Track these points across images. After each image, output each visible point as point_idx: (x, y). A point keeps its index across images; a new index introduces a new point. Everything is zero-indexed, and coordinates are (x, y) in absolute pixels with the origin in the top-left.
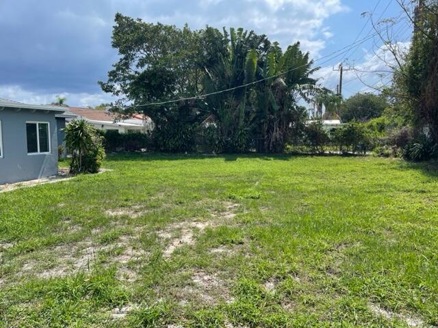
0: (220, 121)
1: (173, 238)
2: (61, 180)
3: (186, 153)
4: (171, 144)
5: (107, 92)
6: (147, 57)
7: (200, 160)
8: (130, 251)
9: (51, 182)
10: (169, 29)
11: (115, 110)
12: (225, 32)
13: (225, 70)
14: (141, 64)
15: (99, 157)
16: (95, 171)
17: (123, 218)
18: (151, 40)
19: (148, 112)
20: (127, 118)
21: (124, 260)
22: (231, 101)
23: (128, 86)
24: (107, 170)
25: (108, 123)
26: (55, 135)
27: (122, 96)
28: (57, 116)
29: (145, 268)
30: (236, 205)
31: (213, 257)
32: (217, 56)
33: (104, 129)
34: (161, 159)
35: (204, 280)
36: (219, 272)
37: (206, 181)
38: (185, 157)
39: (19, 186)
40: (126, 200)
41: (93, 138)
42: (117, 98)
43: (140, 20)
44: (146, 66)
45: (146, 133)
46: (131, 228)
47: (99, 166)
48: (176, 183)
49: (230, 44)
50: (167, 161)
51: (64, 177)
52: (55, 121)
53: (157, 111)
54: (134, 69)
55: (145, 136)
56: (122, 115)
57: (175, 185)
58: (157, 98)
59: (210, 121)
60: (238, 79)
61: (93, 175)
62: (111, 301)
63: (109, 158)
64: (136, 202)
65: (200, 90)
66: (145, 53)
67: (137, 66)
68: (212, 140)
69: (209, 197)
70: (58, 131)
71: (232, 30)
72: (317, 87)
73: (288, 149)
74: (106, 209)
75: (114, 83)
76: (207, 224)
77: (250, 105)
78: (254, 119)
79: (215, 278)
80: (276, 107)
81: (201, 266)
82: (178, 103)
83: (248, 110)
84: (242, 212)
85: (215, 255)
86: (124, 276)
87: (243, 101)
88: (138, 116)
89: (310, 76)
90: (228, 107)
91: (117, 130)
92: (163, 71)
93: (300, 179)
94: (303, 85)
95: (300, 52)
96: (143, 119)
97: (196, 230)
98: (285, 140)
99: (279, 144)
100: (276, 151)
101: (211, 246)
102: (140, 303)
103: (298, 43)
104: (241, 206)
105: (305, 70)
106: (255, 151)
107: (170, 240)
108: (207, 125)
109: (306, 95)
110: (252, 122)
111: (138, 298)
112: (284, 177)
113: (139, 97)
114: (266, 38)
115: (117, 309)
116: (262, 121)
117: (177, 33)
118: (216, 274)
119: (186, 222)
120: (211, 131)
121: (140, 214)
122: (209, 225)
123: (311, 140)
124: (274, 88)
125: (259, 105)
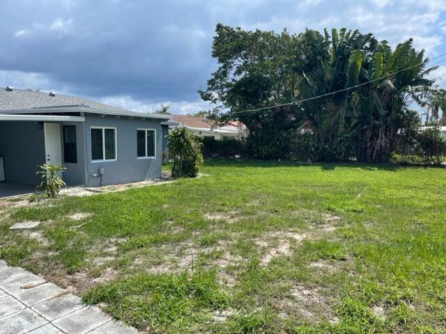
0: (318, 128)
1: (270, 247)
2: (164, 183)
3: (280, 160)
4: (265, 150)
5: (206, 100)
8: (228, 256)
9: (156, 184)
10: (267, 35)
11: (212, 117)
12: (326, 33)
13: (325, 75)
14: (239, 72)
16: (193, 175)
17: (221, 222)
18: (249, 48)
19: (243, 119)
20: (223, 125)
21: (223, 264)
22: (330, 106)
23: (225, 94)
24: (204, 175)
25: (206, 130)
27: (220, 103)
28: (162, 123)
29: (243, 275)
30: (336, 218)
31: (313, 271)
32: (316, 60)
33: (203, 135)
34: (255, 166)
35: (303, 295)
36: (319, 288)
37: (300, 190)
38: (279, 165)
39: (130, 186)
40: (223, 205)
41: (193, 144)
42: (214, 106)
43: (240, 29)
44: (243, 74)
45: (241, 139)
46: (228, 233)
47: (197, 170)
48: (270, 190)
49: (331, 45)
51: (167, 179)
52: (161, 128)
53: (252, 118)
54: (232, 77)
55: (239, 143)
56: (219, 123)
57: (269, 193)
58: (253, 105)
59: (306, 127)
60: (339, 82)
61: (191, 179)
62: (212, 303)
63: (206, 164)
64: (232, 207)
65: (296, 95)
66: (243, 61)
67: (235, 74)
68: (307, 147)
69: (306, 208)
70: (163, 138)
71: (334, 31)
72: (434, 89)
73: (395, 158)
74: (205, 213)
75: (212, 92)
76: (304, 236)
77: (352, 110)
78: (356, 125)
79: (315, 294)
80: (383, 112)
81: (300, 279)
82: (273, 109)
83: (349, 115)
84: (343, 226)
85: (315, 270)
86: (223, 280)
87: (344, 106)
88: (233, 123)
89: (425, 77)
90: (326, 112)
91: (214, 137)
92: (259, 77)
93: (411, 193)
94: (417, 87)
95: (414, 50)
96: (238, 126)
97: (293, 241)
98: (392, 149)
99: (385, 153)
100: (381, 161)
101: (310, 259)
102: (239, 309)
103: (411, 40)
104: (341, 220)
105: (419, 70)
106: (355, 159)
107: (266, 248)
108: (303, 131)
109: (420, 97)
110: (353, 128)
111: (237, 304)
112: (392, 190)
113: (235, 104)
114: (372, 37)
115: (218, 312)
116: (365, 127)
117: (275, 38)
118: (316, 290)
119: (282, 232)
120: (307, 137)
121: (236, 219)
122: (307, 237)
123: (424, 149)
124: (380, 91)
125: (362, 110)
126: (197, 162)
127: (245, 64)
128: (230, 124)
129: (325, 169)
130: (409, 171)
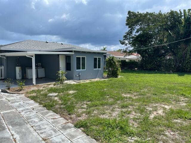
0: (176, 56)
2: (104, 80)
3: (156, 71)
4: (149, 66)
5: (122, 44)
6: (140, 28)
7: (163, 75)
9: (101, 80)
10: (151, 14)
11: (125, 52)
12: (180, 12)
13: (180, 31)
14: (137, 32)
15: (118, 71)
16: (117, 77)
17: (130, 98)
18: (143, 20)
19: (139, 52)
20: (130, 55)
21: (131, 116)
22: (183, 46)
23: (131, 41)
24: (121, 77)
25: (122, 57)
26: (103, 62)
27: (128, 45)
28: (104, 55)
30: (186, 99)
31: (175, 124)
32: (175, 24)
33: (121, 59)
34: (145, 73)
35: (171, 134)
36: (179, 132)
37: (167, 85)
38: (156, 73)
39: (91, 80)
40: (130, 90)
41: (117, 63)
42: (126, 47)
43: (138, 12)
44: (140, 32)
45: (138, 61)
46: (133, 103)
47: (118, 75)
49: (183, 17)
50: (147, 74)
51: (105, 78)
52: (104, 57)
53: (143, 52)
54: (135, 34)
55: (137, 63)
56: (128, 54)
57: (152, 86)
58: (144, 46)
59: (170, 55)
60: (187, 34)
61: (116, 78)
63: (122, 72)
64: (134, 92)
65: (165, 41)
66: (140, 26)
67: (136, 33)
68: (170, 65)
69: (170, 93)
70: (104, 61)
71: (184, 11)
74: (122, 93)
75: (125, 41)
76: (170, 107)
79: (177, 134)
81: (169, 127)
82: (153, 48)
84: (190, 103)
86: (132, 124)
90: (181, 49)
91: (125, 60)
92: (147, 33)
96: (137, 55)
97: (165, 109)
101: (174, 118)
102: (140, 137)
104: (189, 100)
107: (151, 111)
108: (168, 57)
111: (139, 135)
113: (136, 46)
115: (130, 138)
117: (155, 15)
119: (159, 104)
120: (170, 60)
121: (137, 97)
122: (172, 107)
128: (133, 54)
129: (180, 75)
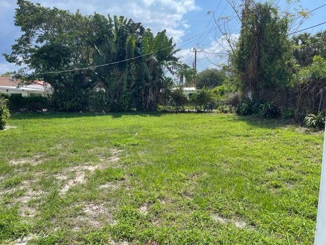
0: (108, 87)
1: (68, 179)
3: (81, 112)
4: (68, 105)
5: (10, 62)
7: (92, 118)
8: (30, 192)
10: (63, 13)
11: (18, 77)
12: (110, 18)
13: (111, 48)
14: (41, 40)
17: (25, 166)
18: (49, 21)
19: (47, 79)
20: (29, 84)
21: (25, 200)
22: (116, 72)
23: (29, 58)
24: (11, 127)
25: (12, 88)
27: (24, 65)
29: (44, 205)
30: (120, 151)
32: (104, 37)
33: (9, 93)
34: (60, 117)
35: (93, 210)
36: (105, 203)
37: (96, 133)
38: (80, 115)
40: (28, 151)
42: (19, 67)
43: (39, 5)
44: (45, 42)
45: (47, 96)
46: (32, 174)
47: (4, 124)
48: (71, 136)
49: (114, 28)
53: (56, 78)
54: (34, 44)
55: (46, 98)
56: (25, 82)
57: (71, 138)
58: (55, 68)
59: (100, 87)
60: (121, 55)
62: (14, 234)
63: (12, 117)
64: (37, 152)
65: (91, 63)
66: (44, 31)
67: (37, 42)
68: (101, 101)
69: (99, 146)
71: (115, 17)
72: (179, 63)
73: (160, 108)
74: (10, 159)
75: (17, 55)
76: (96, 167)
77: (131, 75)
78: (134, 85)
79: (102, 207)
80: (150, 78)
81: (90, 199)
82: (73, 72)
83: (129, 79)
84: (125, 156)
85: (102, 190)
86: (25, 213)
87: (125, 72)
88: (39, 82)
89: (174, 55)
90: (114, 76)
91: (21, 94)
92: (59, 46)
93: (168, 129)
94: (170, 61)
95: (167, 37)
96: (43, 85)
97: (87, 172)
98: (157, 102)
99: (153, 104)
100: (151, 110)
101: (99, 183)
102: (39, 233)
103: (165, 30)
104: (124, 152)
105: (170, 51)
106: (135, 110)
107: (66, 181)
108: (98, 90)
109: (171, 69)
110: (133, 88)
111: (37, 229)
112: (157, 129)
113: (39, 67)
114: (141, 25)
115: (19, 240)
116: (140, 87)
117: (71, 16)
118: (102, 204)
119: (80, 166)
120: (101, 94)
121: (40, 162)
122: (98, 167)
123: (176, 102)
124: (148, 63)
125: (137, 75)
126: (3, 116)
127: (46, 34)
128: (35, 83)
129: (115, 117)
130: (167, 116)
